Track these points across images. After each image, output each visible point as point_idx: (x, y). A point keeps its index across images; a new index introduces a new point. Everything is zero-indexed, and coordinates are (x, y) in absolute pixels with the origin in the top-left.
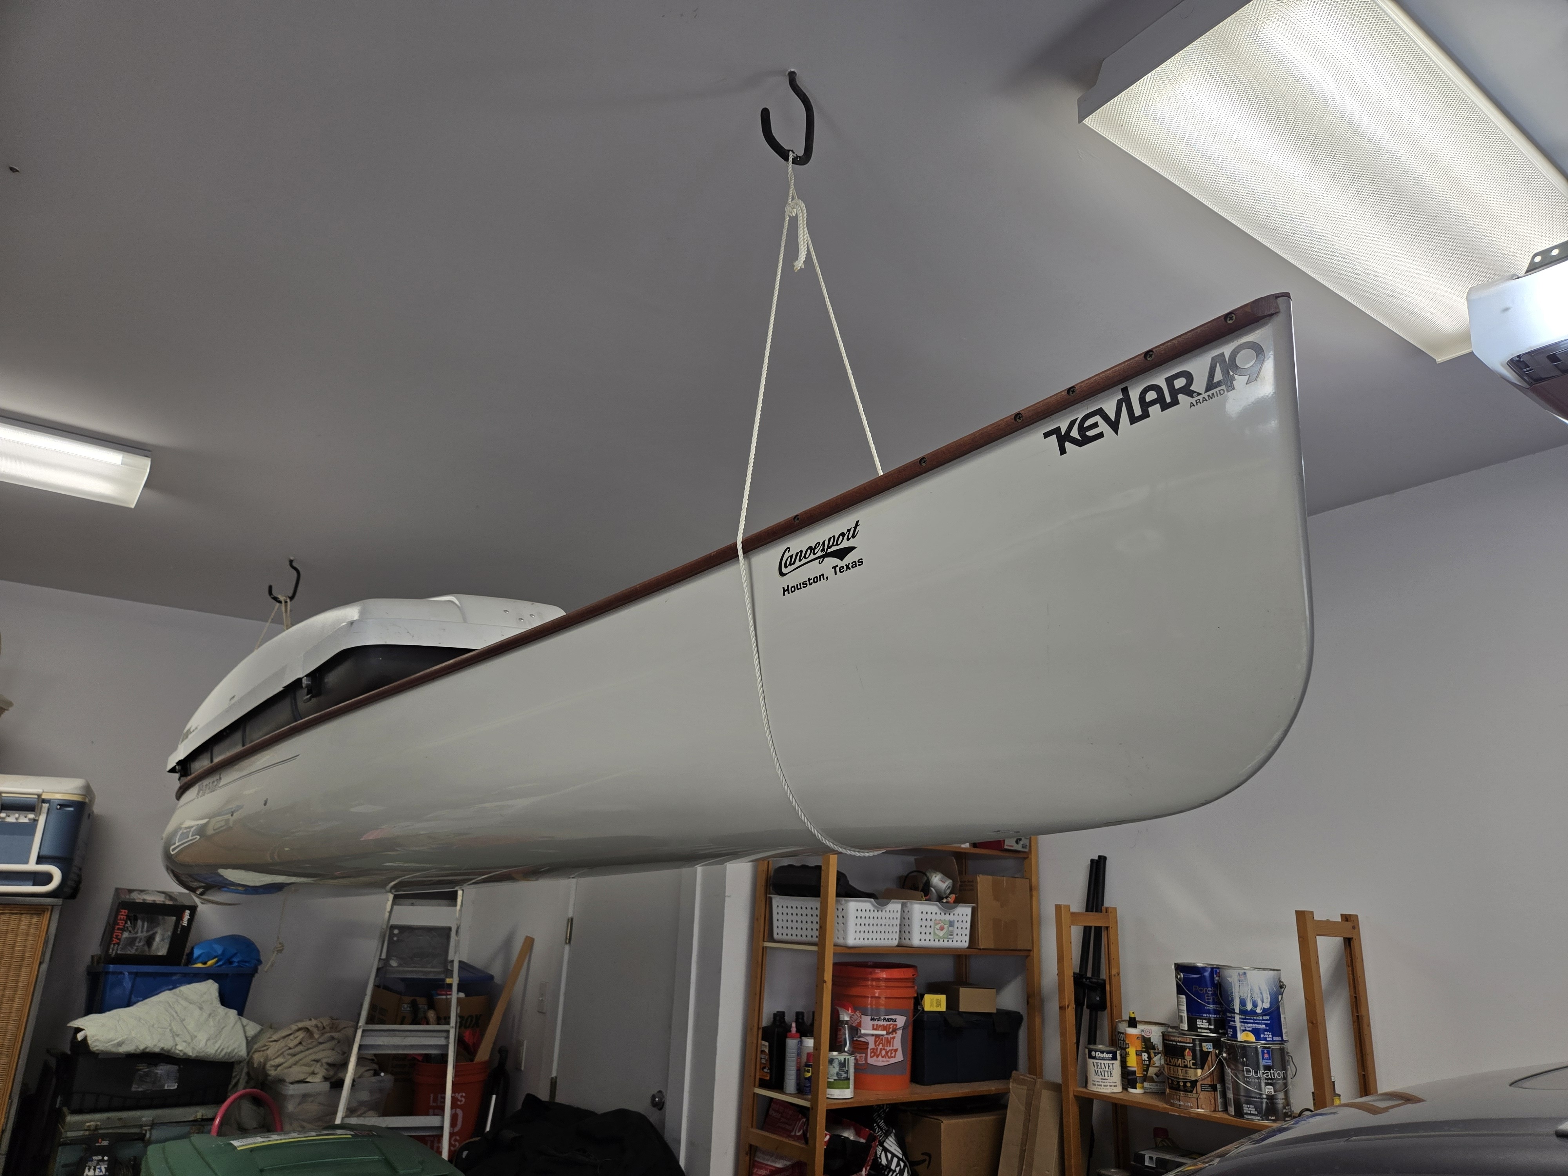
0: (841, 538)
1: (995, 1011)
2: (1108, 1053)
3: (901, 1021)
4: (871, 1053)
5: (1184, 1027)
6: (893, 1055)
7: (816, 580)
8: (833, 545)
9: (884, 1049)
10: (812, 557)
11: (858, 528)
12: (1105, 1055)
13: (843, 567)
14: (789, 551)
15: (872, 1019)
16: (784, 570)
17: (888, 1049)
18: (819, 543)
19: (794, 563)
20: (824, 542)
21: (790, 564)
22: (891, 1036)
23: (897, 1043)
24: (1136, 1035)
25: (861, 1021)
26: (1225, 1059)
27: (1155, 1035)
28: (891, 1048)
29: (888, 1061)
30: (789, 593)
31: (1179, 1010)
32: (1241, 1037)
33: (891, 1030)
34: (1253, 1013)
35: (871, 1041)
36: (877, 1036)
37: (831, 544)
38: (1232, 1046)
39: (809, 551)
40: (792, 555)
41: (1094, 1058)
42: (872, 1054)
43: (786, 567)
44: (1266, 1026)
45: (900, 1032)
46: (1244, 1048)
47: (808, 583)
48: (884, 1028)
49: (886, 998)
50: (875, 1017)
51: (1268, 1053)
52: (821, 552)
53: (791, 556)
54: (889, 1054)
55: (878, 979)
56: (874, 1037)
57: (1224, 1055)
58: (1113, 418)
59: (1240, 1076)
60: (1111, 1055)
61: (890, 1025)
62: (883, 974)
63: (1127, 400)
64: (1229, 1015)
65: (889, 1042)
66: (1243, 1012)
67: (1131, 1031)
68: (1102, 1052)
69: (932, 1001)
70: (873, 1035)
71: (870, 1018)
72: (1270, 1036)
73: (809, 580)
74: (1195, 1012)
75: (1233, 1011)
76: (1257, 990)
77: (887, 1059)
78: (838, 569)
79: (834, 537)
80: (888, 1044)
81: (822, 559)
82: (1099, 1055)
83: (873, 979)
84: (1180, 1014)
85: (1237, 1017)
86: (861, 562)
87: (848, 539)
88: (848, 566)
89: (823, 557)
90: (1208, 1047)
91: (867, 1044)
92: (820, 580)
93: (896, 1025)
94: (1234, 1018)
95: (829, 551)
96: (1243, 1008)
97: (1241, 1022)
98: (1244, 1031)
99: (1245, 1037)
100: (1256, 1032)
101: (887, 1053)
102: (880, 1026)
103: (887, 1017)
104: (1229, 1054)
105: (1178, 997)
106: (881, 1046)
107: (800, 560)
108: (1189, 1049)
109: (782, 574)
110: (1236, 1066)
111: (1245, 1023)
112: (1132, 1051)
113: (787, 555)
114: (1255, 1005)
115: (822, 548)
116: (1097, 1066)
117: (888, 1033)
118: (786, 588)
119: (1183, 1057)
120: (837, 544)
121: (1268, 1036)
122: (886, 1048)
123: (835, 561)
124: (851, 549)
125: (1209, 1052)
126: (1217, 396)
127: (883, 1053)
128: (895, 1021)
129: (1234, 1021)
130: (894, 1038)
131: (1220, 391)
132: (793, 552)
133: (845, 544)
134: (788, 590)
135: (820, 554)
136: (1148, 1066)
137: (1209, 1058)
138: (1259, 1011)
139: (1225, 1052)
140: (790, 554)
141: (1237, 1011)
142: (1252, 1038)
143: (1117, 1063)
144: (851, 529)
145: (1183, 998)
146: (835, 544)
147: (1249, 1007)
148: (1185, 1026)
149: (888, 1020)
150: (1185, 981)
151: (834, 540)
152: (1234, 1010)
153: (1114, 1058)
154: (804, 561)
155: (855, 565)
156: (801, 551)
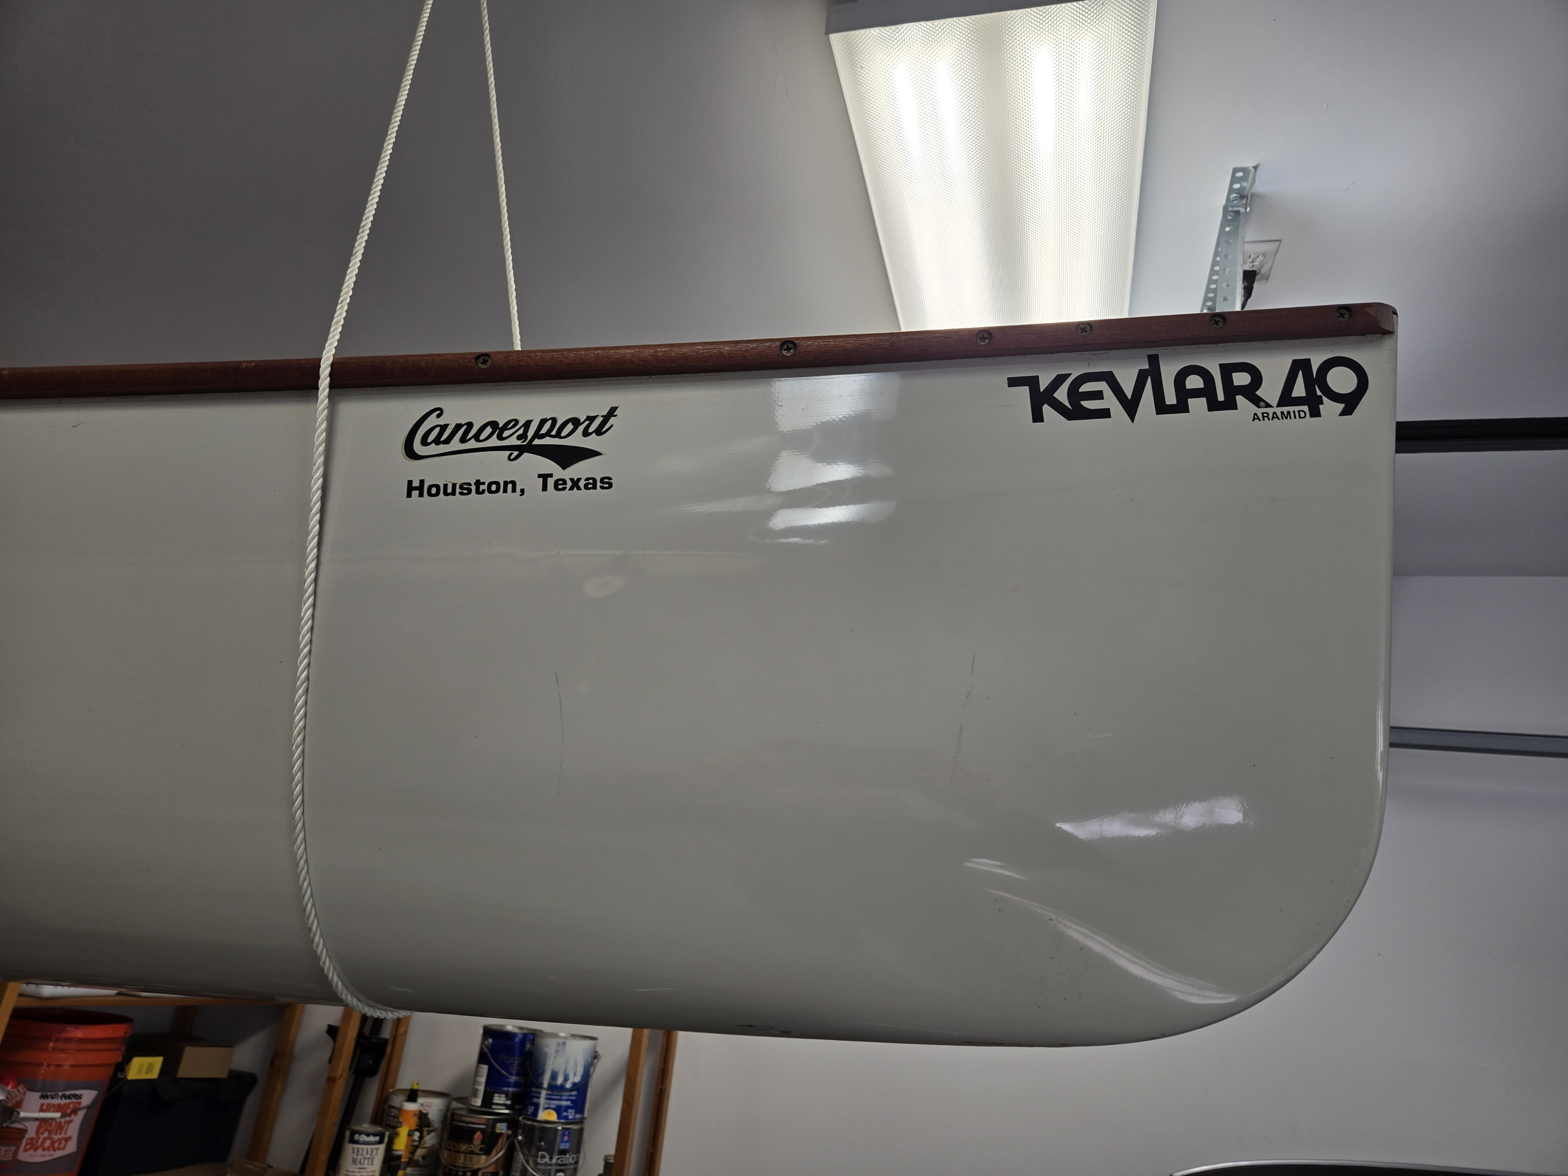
0: (570, 427)
1: (224, 1075)
2: (375, 1135)
3: (88, 1096)
4: (27, 1144)
5: (476, 1102)
6: (62, 1146)
7: (494, 487)
8: (548, 434)
9: (50, 1138)
10: (494, 442)
11: (612, 421)
12: (372, 1139)
13: (565, 482)
14: (438, 416)
15: (43, 1097)
16: (418, 448)
17: (56, 1137)
18: (517, 422)
19: (448, 441)
20: (528, 424)
21: (437, 441)
22: (67, 1119)
23: (73, 1129)
24: (414, 1111)
25: (22, 1100)
26: (519, 1142)
27: (434, 1107)
28: (63, 1135)
29: (51, 1155)
30: (421, 495)
31: (475, 1082)
32: (543, 1115)
33: (69, 1111)
34: (562, 1088)
35: (32, 1130)
36: (43, 1120)
37: (543, 431)
38: (532, 1128)
39: (489, 430)
40: (446, 426)
41: (357, 1142)
42: (28, 1147)
43: (424, 442)
44: (571, 1103)
45: (81, 1114)
46: (543, 1130)
47: (473, 488)
48: (58, 1108)
49: (72, 1066)
50: (49, 1094)
51: (569, 1135)
52: (519, 438)
53: (444, 428)
54: (56, 1145)
55: (69, 1040)
56: (37, 1123)
57: (520, 1138)
58: (1129, 393)
59: (531, 1162)
60: (377, 1138)
61: (70, 1103)
62: (78, 1033)
63: (1153, 373)
64: (534, 1089)
65: (60, 1127)
66: (552, 1087)
67: (411, 1107)
68: (368, 1135)
69: (141, 1066)
70: (37, 1119)
71: (39, 1094)
72: (573, 1114)
73: (478, 483)
74: (494, 1084)
75: (540, 1086)
76: (572, 1063)
77: (52, 1152)
78: (551, 482)
79: (554, 420)
80: (59, 1131)
81: (516, 453)
82: (364, 1138)
83: (58, 1040)
84: (476, 1087)
85: (544, 1093)
86: (607, 483)
87: (586, 433)
88: (575, 484)
89: (521, 450)
90: (502, 1128)
91: (24, 1131)
92: (505, 491)
93: (80, 1103)
94: (540, 1093)
95: (537, 442)
96: (553, 1083)
97: (547, 1099)
98: (547, 1108)
99: (547, 1115)
100: (558, 1110)
101: (53, 1143)
102: (54, 1105)
103: (67, 1093)
104: (525, 1138)
105: (477, 1067)
106: (46, 1134)
107: (463, 440)
108: (481, 1132)
109: (410, 453)
110: (529, 1151)
111: (550, 1099)
112: (403, 1131)
113: (432, 421)
114: (566, 1079)
115: (521, 432)
116: (358, 1151)
117: (63, 1116)
118: (416, 484)
119: (470, 1140)
120: (558, 435)
121: (571, 1114)
122: (53, 1136)
123: (549, 466)
124: (592, 454)
125: (502, 1134)
126: (1295, 418)
127: (48, 1143)
128: (79, 1097)
129: (539, 1098)
130: (71, 1121)
131: (1299, 411)
132: (451, 419)
133: (577, 440)
134: (420, 488)
135: (513, 441)
136: (417, 1147)
137: (500, 1142)
138: (568, 1085)
139: (521, 1135)
140: (442, 421)
141: (545, 1085)
142: (553, 1116)
143: (382, 1147)
144: (596, 416)
145: (485, 1069)
146: (554, 433)
147: (560, 1081)
148: (478, 1102)
149: (69, 1097)
150: (493, 1049)
151: (555, 427)
152: (542, 1084)
153: (381, 1142)
154: (472, 444)
155: (591, 484)
156: (470, 425)
